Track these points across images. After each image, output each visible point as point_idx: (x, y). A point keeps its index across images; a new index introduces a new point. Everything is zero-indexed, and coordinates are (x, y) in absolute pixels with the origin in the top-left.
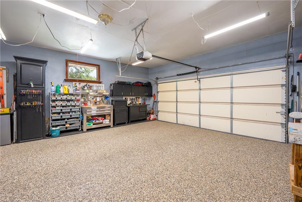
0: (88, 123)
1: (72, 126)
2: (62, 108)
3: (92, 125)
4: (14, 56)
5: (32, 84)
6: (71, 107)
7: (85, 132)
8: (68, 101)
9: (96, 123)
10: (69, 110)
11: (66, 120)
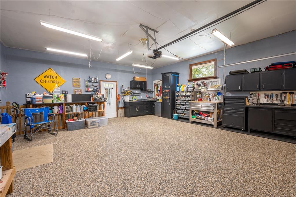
0: (192, 116)
1: (186, 115)
2: (181, 101)
3: (195, 118)
4: (161, 74)
5: (166, 87)
6: (186, 101)
7: (190, 123)
8: (185, 96)
9: (198, 118)
10: (185, 104)
11: (183, 111)
